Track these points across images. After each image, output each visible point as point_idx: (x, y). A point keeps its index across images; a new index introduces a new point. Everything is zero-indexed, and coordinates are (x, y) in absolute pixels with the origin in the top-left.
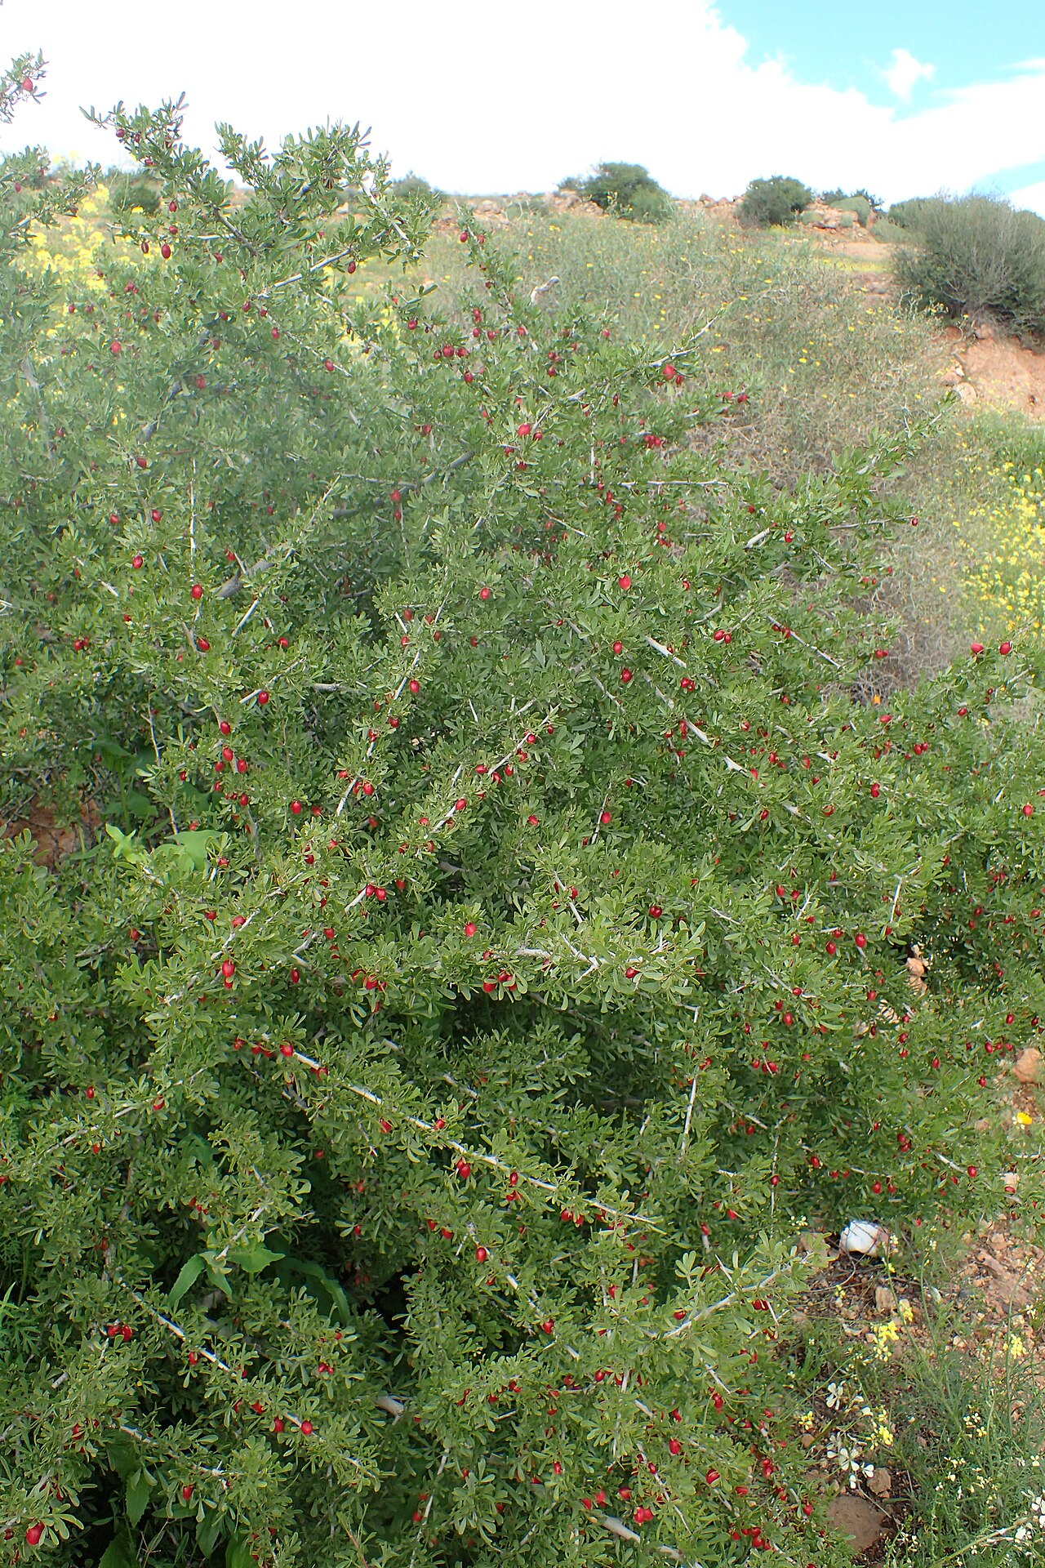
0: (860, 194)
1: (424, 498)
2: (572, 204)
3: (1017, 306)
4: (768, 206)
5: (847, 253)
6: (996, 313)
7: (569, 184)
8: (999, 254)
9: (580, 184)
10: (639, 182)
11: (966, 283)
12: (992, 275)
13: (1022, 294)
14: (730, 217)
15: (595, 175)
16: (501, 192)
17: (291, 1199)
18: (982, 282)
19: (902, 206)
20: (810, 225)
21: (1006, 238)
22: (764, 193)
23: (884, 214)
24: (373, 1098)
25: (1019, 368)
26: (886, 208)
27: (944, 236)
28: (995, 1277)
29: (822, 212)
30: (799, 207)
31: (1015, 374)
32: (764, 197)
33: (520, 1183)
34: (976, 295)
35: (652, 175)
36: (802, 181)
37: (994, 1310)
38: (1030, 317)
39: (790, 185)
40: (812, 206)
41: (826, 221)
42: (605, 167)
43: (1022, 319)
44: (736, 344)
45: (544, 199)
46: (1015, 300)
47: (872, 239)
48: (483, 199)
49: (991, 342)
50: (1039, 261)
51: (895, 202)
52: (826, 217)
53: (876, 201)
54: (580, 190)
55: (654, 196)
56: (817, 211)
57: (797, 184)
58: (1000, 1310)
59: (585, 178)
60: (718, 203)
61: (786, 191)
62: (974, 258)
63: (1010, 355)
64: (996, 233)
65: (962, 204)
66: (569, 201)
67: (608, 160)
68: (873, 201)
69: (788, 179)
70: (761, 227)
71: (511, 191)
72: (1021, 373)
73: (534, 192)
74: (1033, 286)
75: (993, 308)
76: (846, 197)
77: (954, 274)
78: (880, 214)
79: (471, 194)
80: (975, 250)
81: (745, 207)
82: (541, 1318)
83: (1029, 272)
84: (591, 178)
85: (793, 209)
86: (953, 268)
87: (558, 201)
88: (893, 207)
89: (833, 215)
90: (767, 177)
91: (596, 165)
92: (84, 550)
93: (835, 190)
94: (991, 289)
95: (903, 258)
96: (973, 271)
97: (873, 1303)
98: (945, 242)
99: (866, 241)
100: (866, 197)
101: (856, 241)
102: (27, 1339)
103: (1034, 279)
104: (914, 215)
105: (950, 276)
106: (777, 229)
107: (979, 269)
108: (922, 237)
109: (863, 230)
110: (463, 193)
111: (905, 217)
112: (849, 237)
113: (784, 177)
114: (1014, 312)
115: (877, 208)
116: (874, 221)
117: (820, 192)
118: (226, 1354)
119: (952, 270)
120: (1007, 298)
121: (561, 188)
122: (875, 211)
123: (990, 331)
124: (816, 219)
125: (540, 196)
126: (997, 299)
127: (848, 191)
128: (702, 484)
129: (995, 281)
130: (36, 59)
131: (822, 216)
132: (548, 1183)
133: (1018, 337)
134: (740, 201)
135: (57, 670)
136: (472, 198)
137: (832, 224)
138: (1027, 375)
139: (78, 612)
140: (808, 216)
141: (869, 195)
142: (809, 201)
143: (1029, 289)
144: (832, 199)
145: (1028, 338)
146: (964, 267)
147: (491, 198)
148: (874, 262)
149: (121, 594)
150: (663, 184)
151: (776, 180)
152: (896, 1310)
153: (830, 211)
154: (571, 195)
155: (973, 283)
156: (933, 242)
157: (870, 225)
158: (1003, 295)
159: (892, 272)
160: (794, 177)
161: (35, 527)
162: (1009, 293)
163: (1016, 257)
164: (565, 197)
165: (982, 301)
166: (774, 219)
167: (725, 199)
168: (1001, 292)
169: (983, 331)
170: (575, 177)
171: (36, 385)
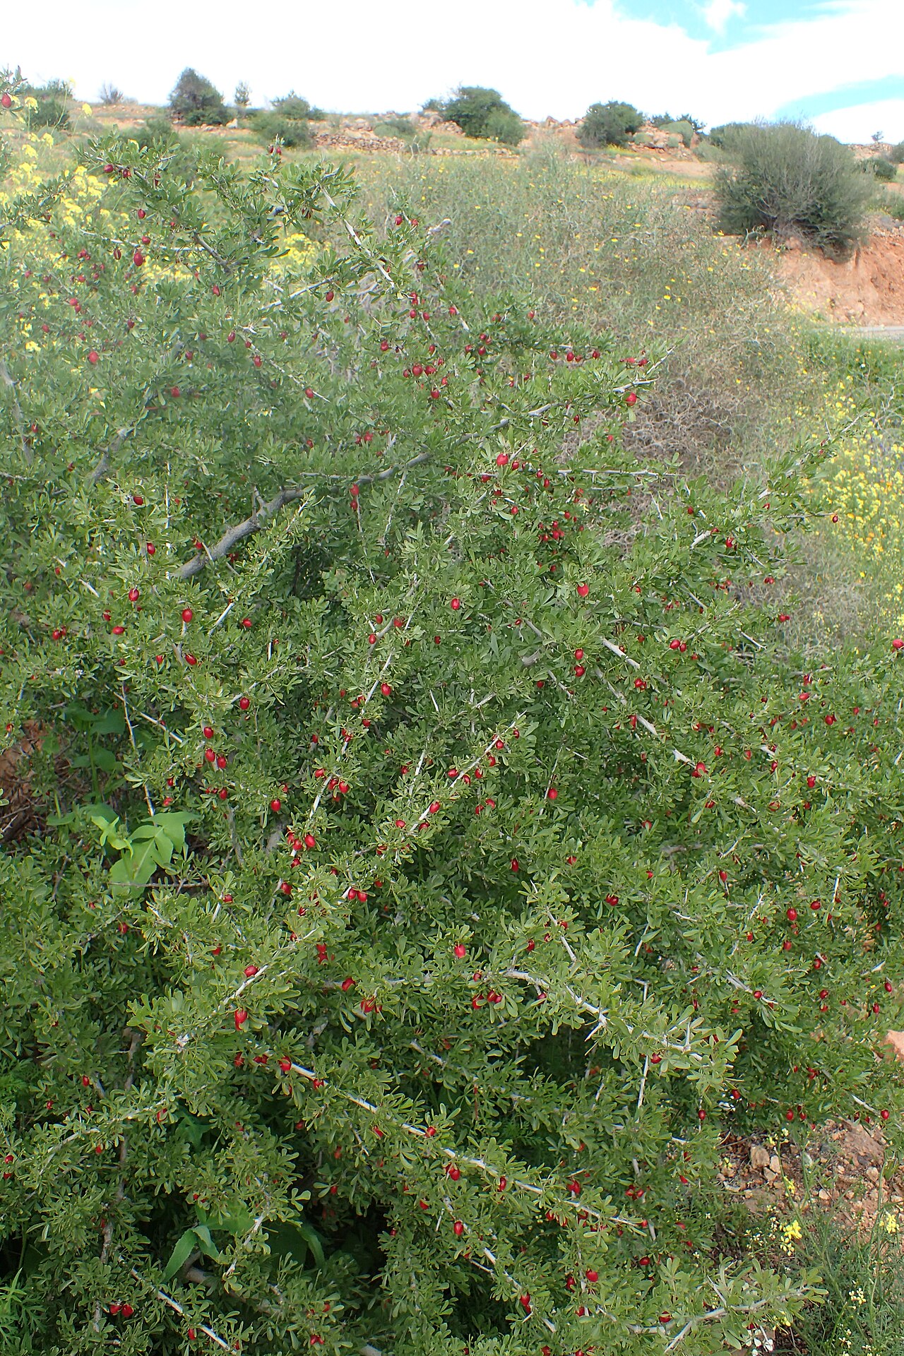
0: (684, 118)
1: (386, 498)
2: (435, 124)
3: (821, 221)
4: (606, 128)
5: (674, 171)
6: (803, 227)
7: (431, 106)
8: (806, 175)
9: (442, 106)
10: (494, 104)
11: (778, 201)
12: (800, 194)
13: (825, 211)
14: (573, 137)
15: (455, 98)
16: (372, 112)
17: (290, 1205)
18: (791, 200)
19: (722, 130)
20: (641, 145)
21: (812, 161)
22: (603, 116)
23: (705, 136)
24: (367, 1106)
25: (822, 275)
26: (707, 131)
27: (759, 159)
28: (850, 1130)
29: (651, 134)
30: (631, 130)
31: (818, 280)
32: (602, 120)
33: (508, 1188)
34: (786, 211)
35: (505, 99)
36: (635, 106)
37: (851, 1162)
38: (831, 231)
39: (624, 110)
40: (643, 129)
41: (655, 142)
42: (464, 91)
43: (825, 233)
44: (606, 281)
45: (410, 119)
46: (819, 216)
47: (694, 158)
48: (357, 117)
49: (798, 252)
50: (840, 182)
51: (715, 126)
52: (655, 139)
53: (699, 125)
54: (442, 111)
55: (507, 117)
56: (647, 133)
57: (630, 108)
58: (856, 1162)
59: (446, 100)
60: (562, 125)
61: (621, 115)
62: (785, 179)
63: (814, 264)
64: (804, 157)
65: (773, 129)
66: (432, 121)
67: (466, 85)
68: (696, 125)
69: (623, 104)
70: (600, 147)
71: (382, 110)
72: (824, 279)
73: (401, 112)
74: (835, 204)
75: (800, 222)
76: (673, 121)
77: (767, 192)
78: (701, 137)
79: (345, 113)
80: (785, 172)
81: (585, 128)
82: (519, 1291)
83: (832, 191)
84: (451, 100)
85: (627, 131)
86: (767, 187)
87: (422, 120)
88: (713, 130)
89: (661, 136)
90: (604, 102)
91: (455, 88)
92: (64, 550)
93: (663, 115)
94: (799, 206)
95: (723, 176)
96: (784, 190)
97: (747, 1159)
98: (760, 163)
99: (690, 160)
100: (690, 122)
101: (681, 160)
102: (33, 1318)
103: (836, 198)
104: (733, 140)
105: (764, 194)
106: (613, 149)
107: (789, 188)
108: (740, 157)
109: (687, 150)
110: (338, 112)
111: (724, 139)
112: (675, 156)
113: (620, 102)
114: (818, 226)
115: (699, 131)
116: (697, 143)
117: (650, 116)
118: (224, 1331)
119: (766, 189)
120: (812, 214)
121: (425, 109)
122: (698, 134)
123: (798, 243)
124: (647, 140)
125: (406, 115)
126: (805, 215)
127: (675, 116)
128: (633, 473)
129: (803, 199)
130: (14, 76)
131: (652, 137)
132: (533, 1186)
133: (821, 248)
134: (581, 123)
135: (39, 663)
136: (346, 116)
137: (660, 144)
138: (828, 282)
139: (55, 602)
140: (639, 137)
141: (693, 119)
142: (641, 124)
143: (831, 206)
144: (662, 122)
145: (829, 249)
146: (776, 186)
147: (363, 117)
148: (696, 179)
149: (101, 594)
150: (514, 107)
151: (613, 105)
152: (768, 1167)
153: (659, 133)
154: (434, 115)
155: (783, 200)
156: (749, 163)
157: (693, 146)
158: (809, 212)
159: (714, 190)
160: (628, 102)
161: (11, 518)
162: (813, 210)
163: (820, 178)
164: (428, 117)
165: (791, 216)
166: (611, 140)
167: (568, 121)
168: (808, 209)
169: (792, 243)
170: (438, 99)
171: (11, 382)
